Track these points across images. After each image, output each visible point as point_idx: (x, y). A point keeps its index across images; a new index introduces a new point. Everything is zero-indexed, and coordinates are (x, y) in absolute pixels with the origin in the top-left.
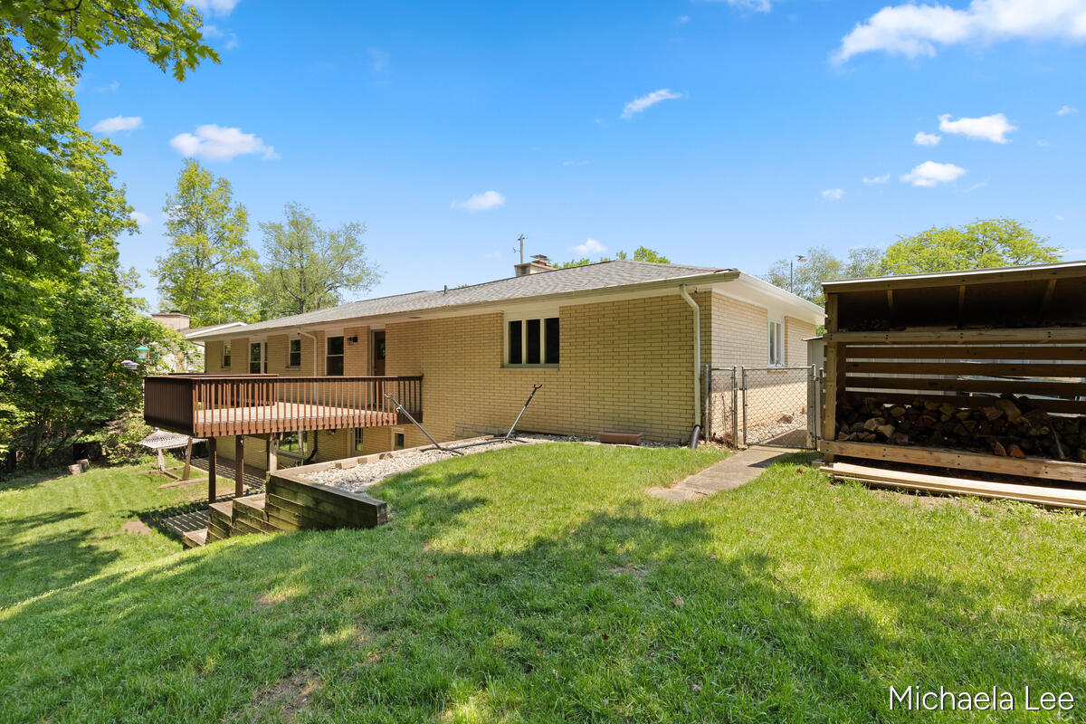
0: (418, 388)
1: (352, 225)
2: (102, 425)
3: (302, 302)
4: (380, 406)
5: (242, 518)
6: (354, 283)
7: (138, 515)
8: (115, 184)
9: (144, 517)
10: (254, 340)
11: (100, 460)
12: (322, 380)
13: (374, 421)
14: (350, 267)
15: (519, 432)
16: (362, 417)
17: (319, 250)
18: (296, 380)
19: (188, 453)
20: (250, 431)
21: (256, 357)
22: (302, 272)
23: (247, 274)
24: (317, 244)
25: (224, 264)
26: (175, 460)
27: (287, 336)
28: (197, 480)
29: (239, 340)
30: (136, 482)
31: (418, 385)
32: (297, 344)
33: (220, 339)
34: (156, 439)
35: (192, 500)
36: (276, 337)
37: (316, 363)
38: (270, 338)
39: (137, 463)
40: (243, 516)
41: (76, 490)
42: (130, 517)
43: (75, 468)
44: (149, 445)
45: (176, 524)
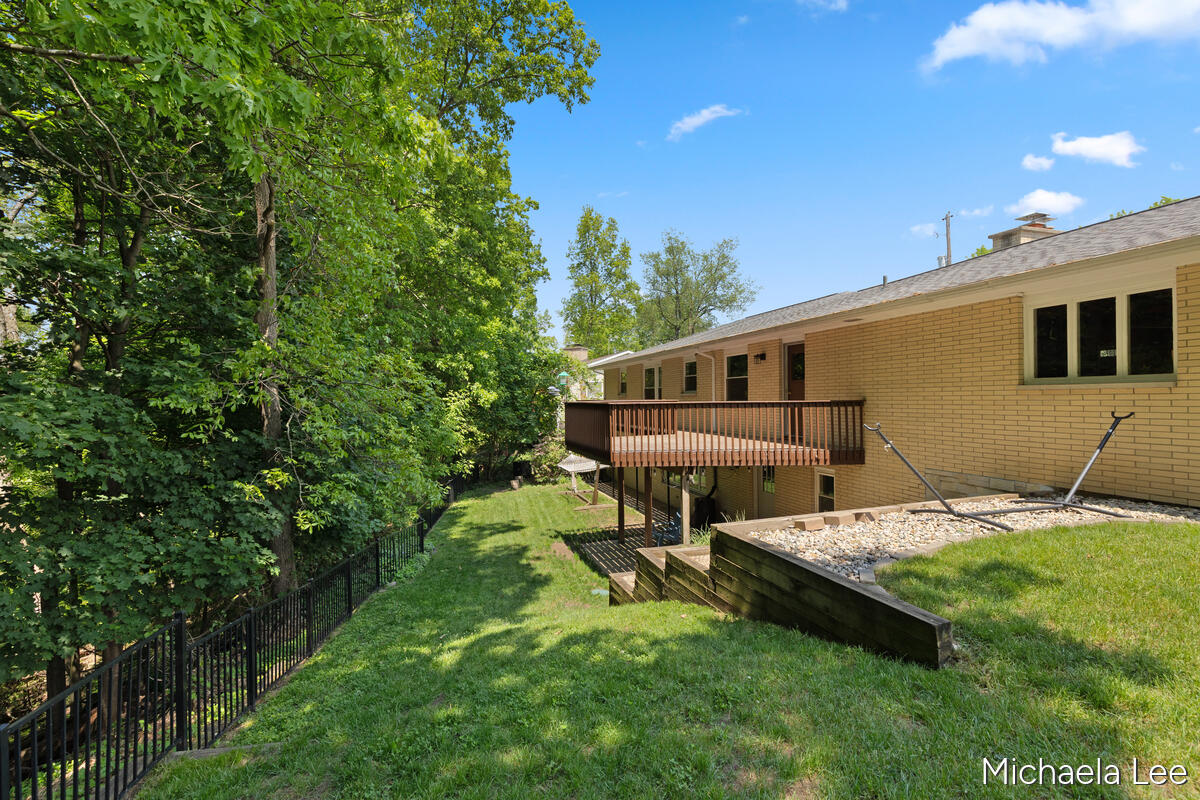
0: (857, 417)
1: (725, 242)
2: (529, 447)
3: (677, 329)
4: (801, 440)
5: (679, 576)
6: (728, 303)
7: (562, 536)
8: (534, 240)
9: (569, 539)
10: (648, 365)
11: (530, 479)
12: (723, 405)
13: (800, 458)
14: (724, 287)
15: (1084, 494)
16: (786, 452)
17: (694, 273)
18: (695, 406)
19: (596, 478)
20: (663, 463)
21: (650, 383)
22: (677, 298)
23: (630, 307)
24: (691, 268)
25: (612, 299)
26: (583, 483)
27: (680, 359)
28: (604, 505)
29: (633, 366)
30: (557, 501)
31: (857, 413)
32: (692, 368)
33: (615, 367)
34: (571, 462)
35: (603, 526)
36: (670, 361)
37: (715, 386)
38: (664, 362)
39: (555, 483)
40: (679, 574)
41: (516, 504)
42: (556, 537)
43: (515, 483)
44: (564, 467)
45: (593, 552)
